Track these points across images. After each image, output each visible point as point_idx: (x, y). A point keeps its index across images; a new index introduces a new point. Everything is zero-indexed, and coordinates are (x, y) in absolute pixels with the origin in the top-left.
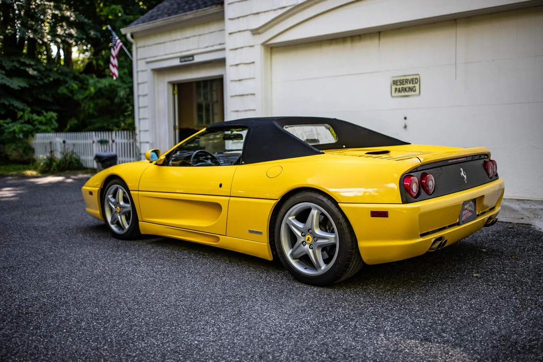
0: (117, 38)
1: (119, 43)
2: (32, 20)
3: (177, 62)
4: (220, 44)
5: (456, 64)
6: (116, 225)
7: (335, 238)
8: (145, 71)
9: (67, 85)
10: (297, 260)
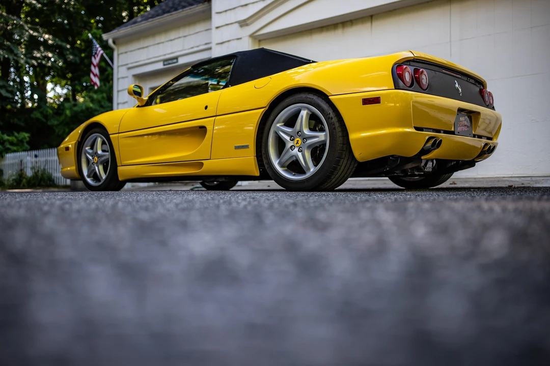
0: (98, 46)
1: (100, 51)
2: (8, 41)
3: (160, 66)
4: (206, 44)
5: (450, 41)
6: (92, 178)
7: (326, 136)
8: (127, 77)
9: (41, 110)
10: (285, 169)
